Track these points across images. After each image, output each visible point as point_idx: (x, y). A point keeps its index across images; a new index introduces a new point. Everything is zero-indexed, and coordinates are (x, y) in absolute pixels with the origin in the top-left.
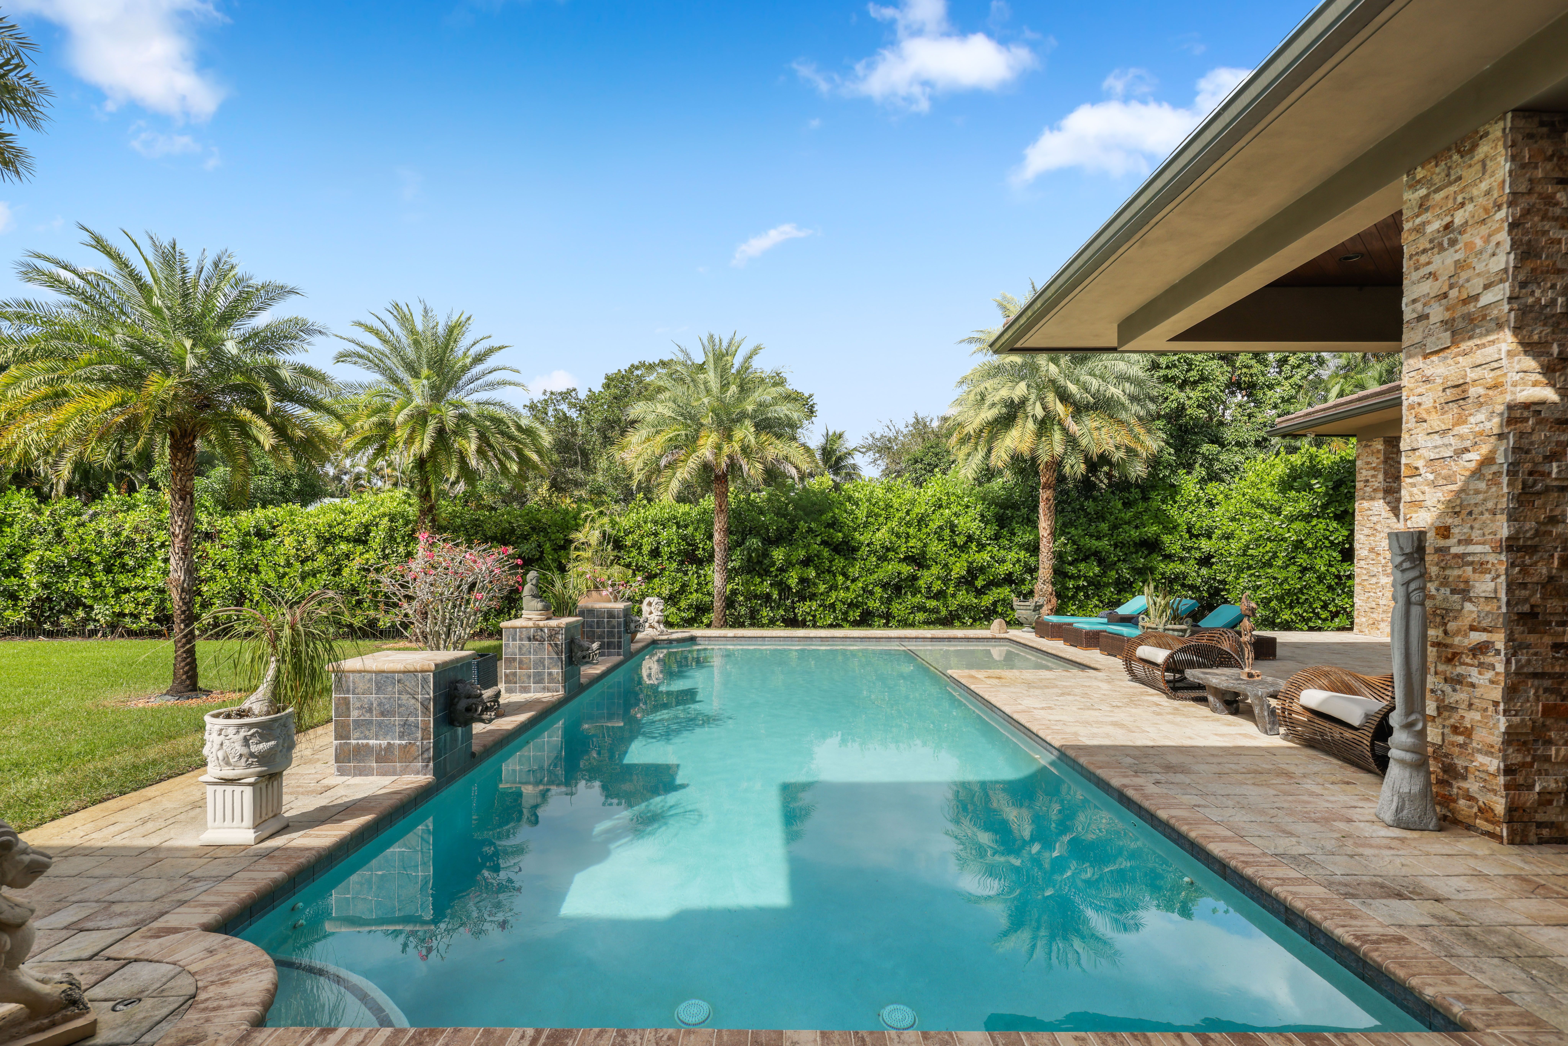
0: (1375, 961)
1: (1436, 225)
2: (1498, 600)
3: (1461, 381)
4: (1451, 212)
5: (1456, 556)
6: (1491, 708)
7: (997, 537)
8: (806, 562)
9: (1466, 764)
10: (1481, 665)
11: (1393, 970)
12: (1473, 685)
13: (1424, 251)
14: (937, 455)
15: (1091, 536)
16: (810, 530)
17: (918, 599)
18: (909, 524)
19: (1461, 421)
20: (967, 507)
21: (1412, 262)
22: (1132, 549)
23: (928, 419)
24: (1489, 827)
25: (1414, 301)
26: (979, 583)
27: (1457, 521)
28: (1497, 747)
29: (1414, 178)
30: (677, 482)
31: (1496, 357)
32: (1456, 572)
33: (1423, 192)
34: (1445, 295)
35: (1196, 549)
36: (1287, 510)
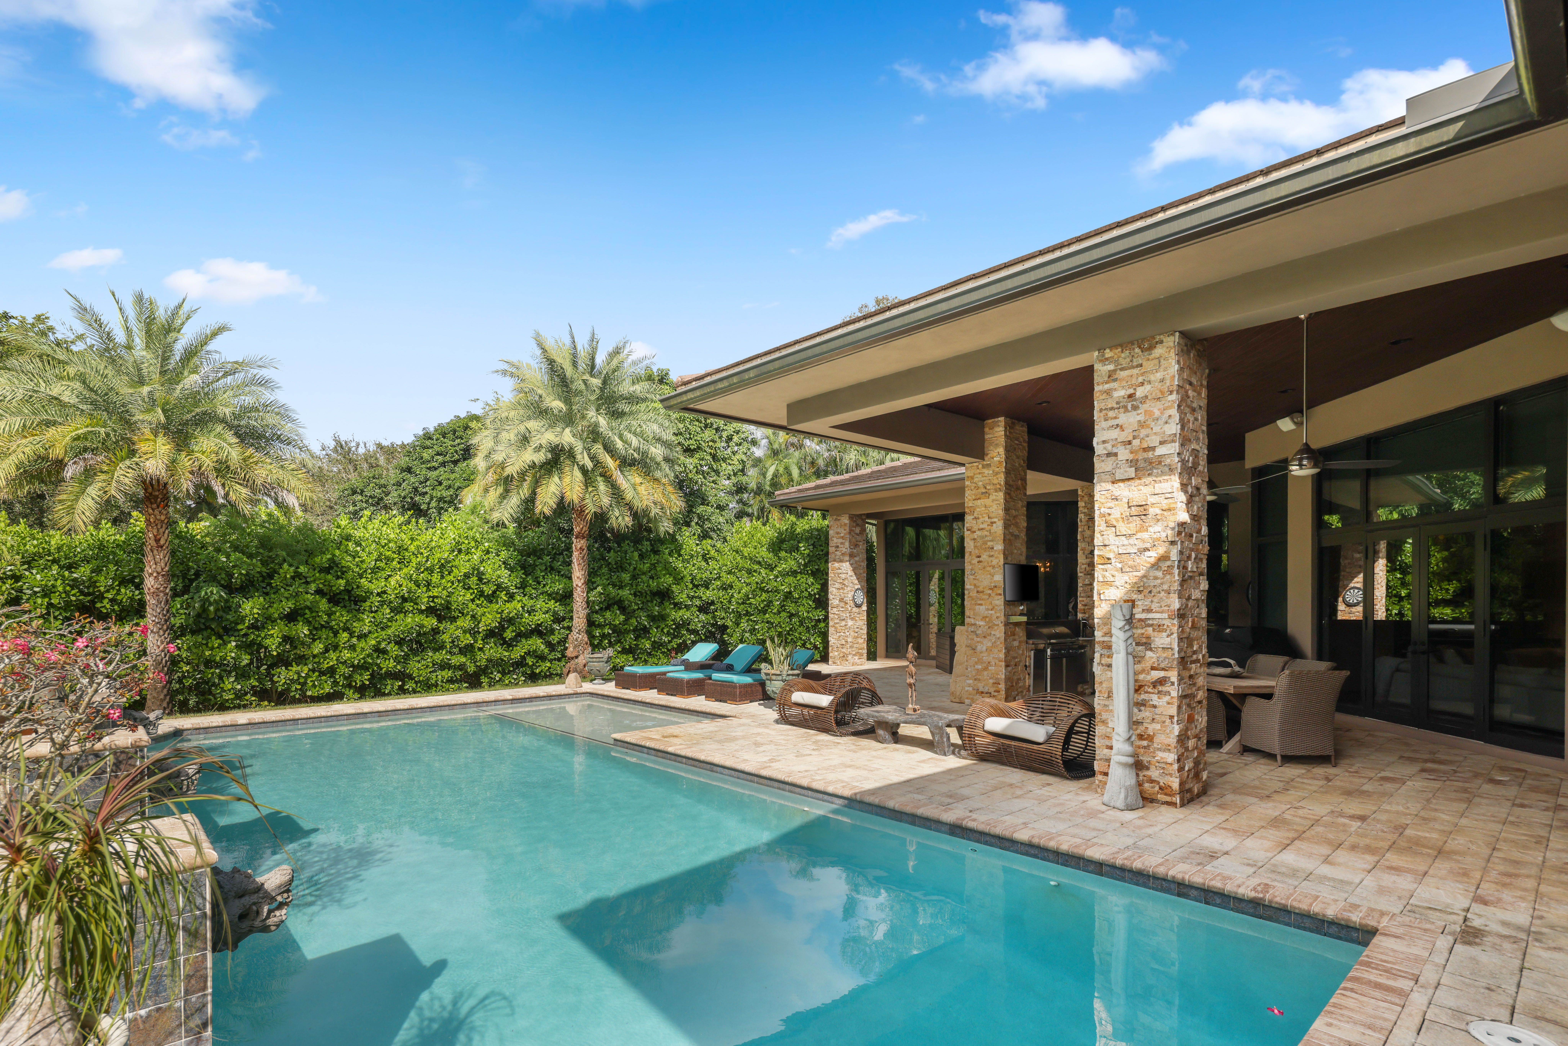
0: (1280, 904)
1: (1121, 393)
2: (1172, 649)
3: (1144, 503)
4: (1135, 387)
5: (1140, 620)
6: (1168, 721)
7: (523, 586)
8: (291, 617)
9: (1149, 759)
10: (1159, 692)
11: (1297, 906)
12: (1155, 707)
13: (1112, 409)
14: (381, 486)
15: (614, 586)
16: (297, 575)
17: (439, 657)
18: (430, 570)
19: (1143, 529)
20: (488, 552)
21: (1102, 414)
22: (648, 598)
23: (353, 444)
24: (1168, 799)
25: (1104, 442)
26: (509, 634)
27: (1140, 597)
28: (1173, 746)
29: (1103, 356)
30: (91, 502)
31: (1170, 490)
32: (1140, 631)
33: (1111, 367)
34: (1130, 443)
35: (696, 597)
36: (783, 566)
